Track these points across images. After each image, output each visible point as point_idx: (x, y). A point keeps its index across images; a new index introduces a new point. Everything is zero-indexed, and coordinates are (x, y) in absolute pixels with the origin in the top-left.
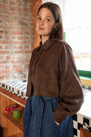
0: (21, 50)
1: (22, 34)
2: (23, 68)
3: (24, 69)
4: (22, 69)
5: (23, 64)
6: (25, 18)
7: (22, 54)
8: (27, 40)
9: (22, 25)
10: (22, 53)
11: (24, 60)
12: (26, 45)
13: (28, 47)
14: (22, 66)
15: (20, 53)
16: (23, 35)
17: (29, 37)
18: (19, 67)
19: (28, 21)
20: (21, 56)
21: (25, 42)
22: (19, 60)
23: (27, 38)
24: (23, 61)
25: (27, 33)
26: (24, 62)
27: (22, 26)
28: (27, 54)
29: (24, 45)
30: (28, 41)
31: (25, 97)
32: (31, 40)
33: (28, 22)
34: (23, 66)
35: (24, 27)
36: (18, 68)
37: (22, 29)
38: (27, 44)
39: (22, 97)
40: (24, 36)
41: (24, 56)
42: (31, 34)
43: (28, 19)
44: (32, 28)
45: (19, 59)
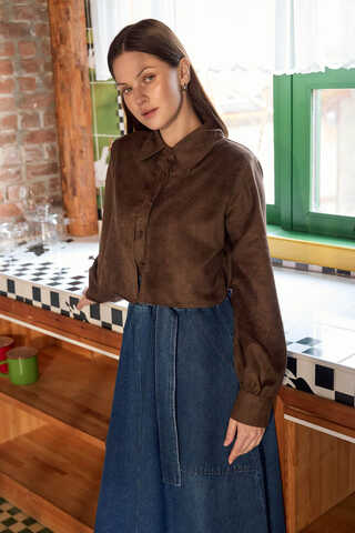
0: (9, 131)
1: (9, 69)
2: (21, 202)
3: (25, 202)
4: (19, 205)
5: (23, 184)
6: (15, 7)
7: (17, 147)
8: (29, 92)
9: (6, 37)
10: (16, 143)
11: (23, 169)
12: (29, 112)
13: (33, 119)
14: (16, 193)
15: (5, 146)
16: (15, 74)
17: (38, 80)
18: (7, 198)
19: (30, 17)
20: (13, 155)
21: (22, 102)
22: (4, 172)
23: (31, 83)
24: (18, 173)
25: (29, 66)
26: (24, 179)
27: (8, 40)
28: (31, 146)
29: (20, 110)
30: (36, 95)
31: (67, 309)
32: (42, 89)
33: (28, 22)
34: (23, 193)
35: (15, 41)
36: (5, 201)
37: (10, 50)
38: (32, 108)
39: (53, 309)
40: (18, 79)
41: (24, 154)
42: (42, 68)
43: (30, 11)
44: (43, 45)
45: (6, 166)
